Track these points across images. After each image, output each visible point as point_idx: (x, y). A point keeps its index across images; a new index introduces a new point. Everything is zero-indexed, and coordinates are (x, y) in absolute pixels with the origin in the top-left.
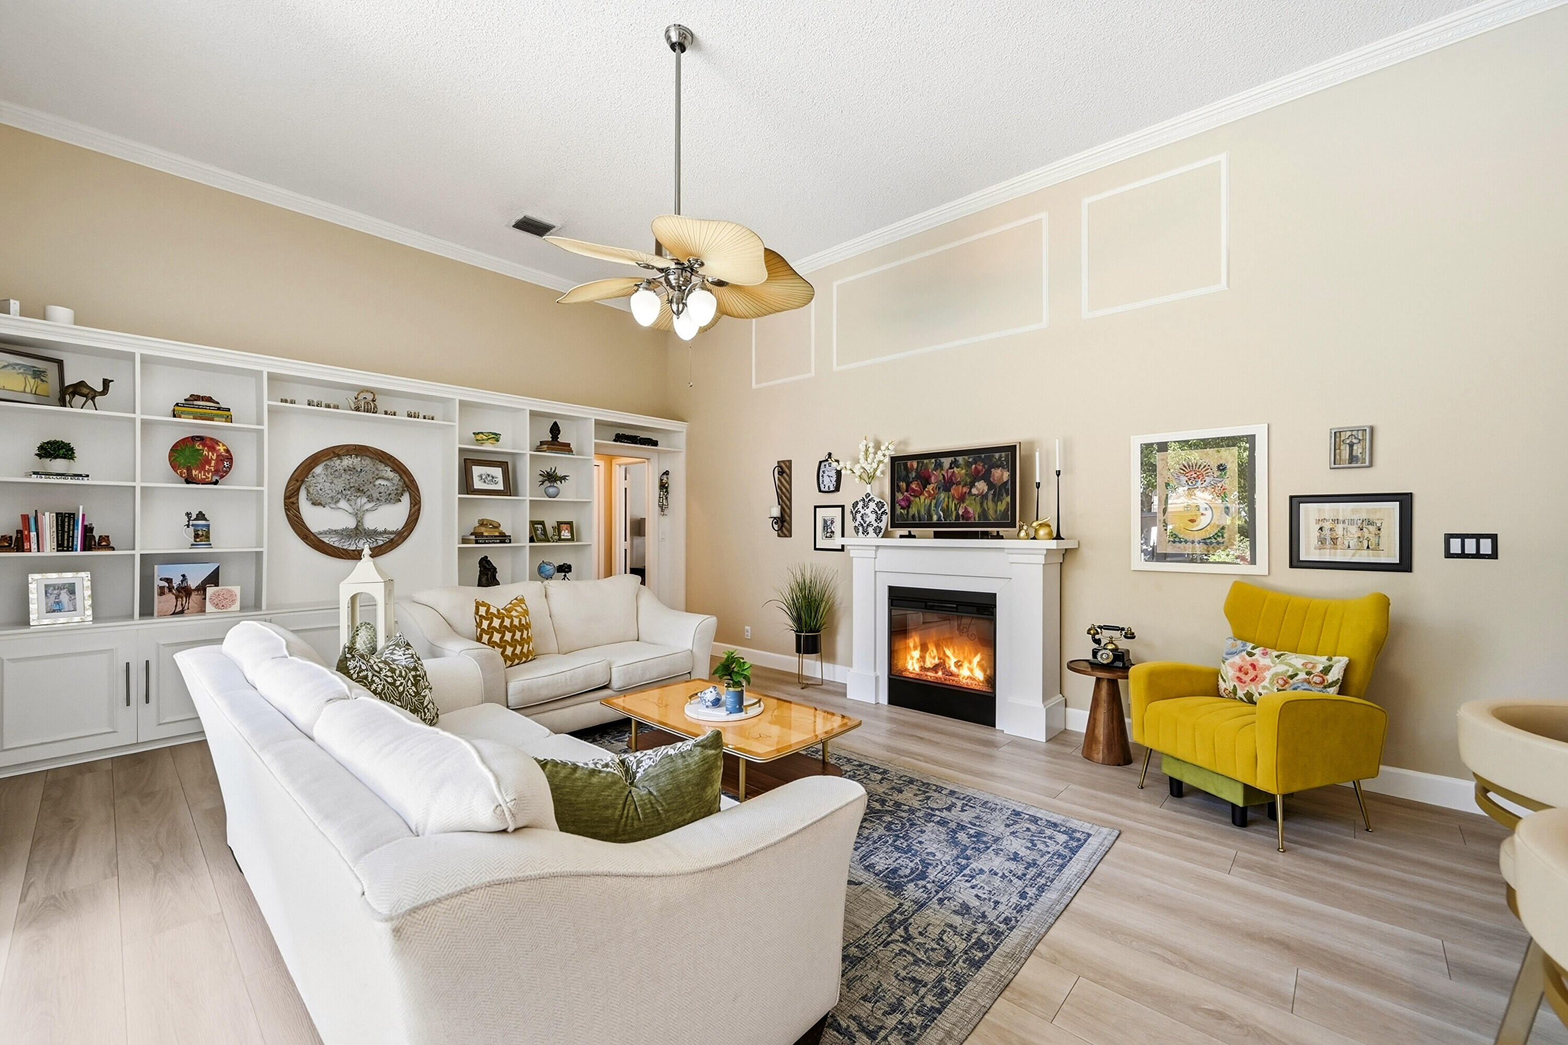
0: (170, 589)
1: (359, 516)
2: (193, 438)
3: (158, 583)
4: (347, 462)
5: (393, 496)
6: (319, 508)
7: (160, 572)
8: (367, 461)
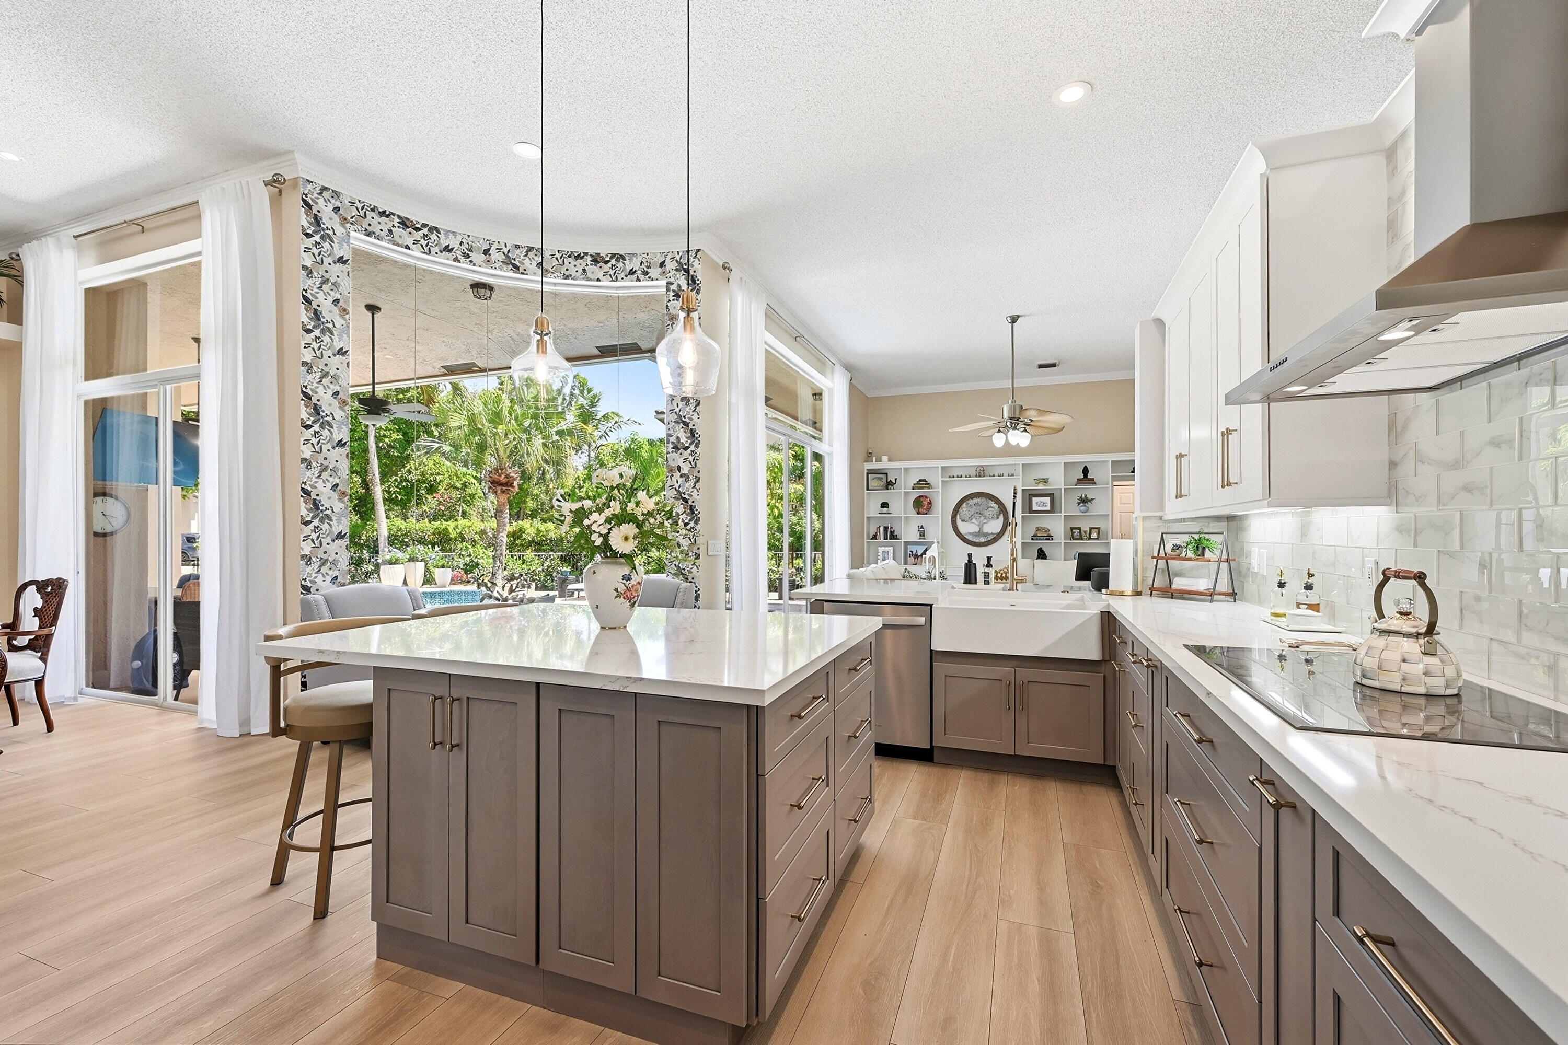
0: (913, 555)
1: (981, 526)
2: (920, 497)
3: (909, 553)
4: (975, 500)
5: (995, 516)
6: (964, 522)
7: (910, 548)
8: (984, 499)
